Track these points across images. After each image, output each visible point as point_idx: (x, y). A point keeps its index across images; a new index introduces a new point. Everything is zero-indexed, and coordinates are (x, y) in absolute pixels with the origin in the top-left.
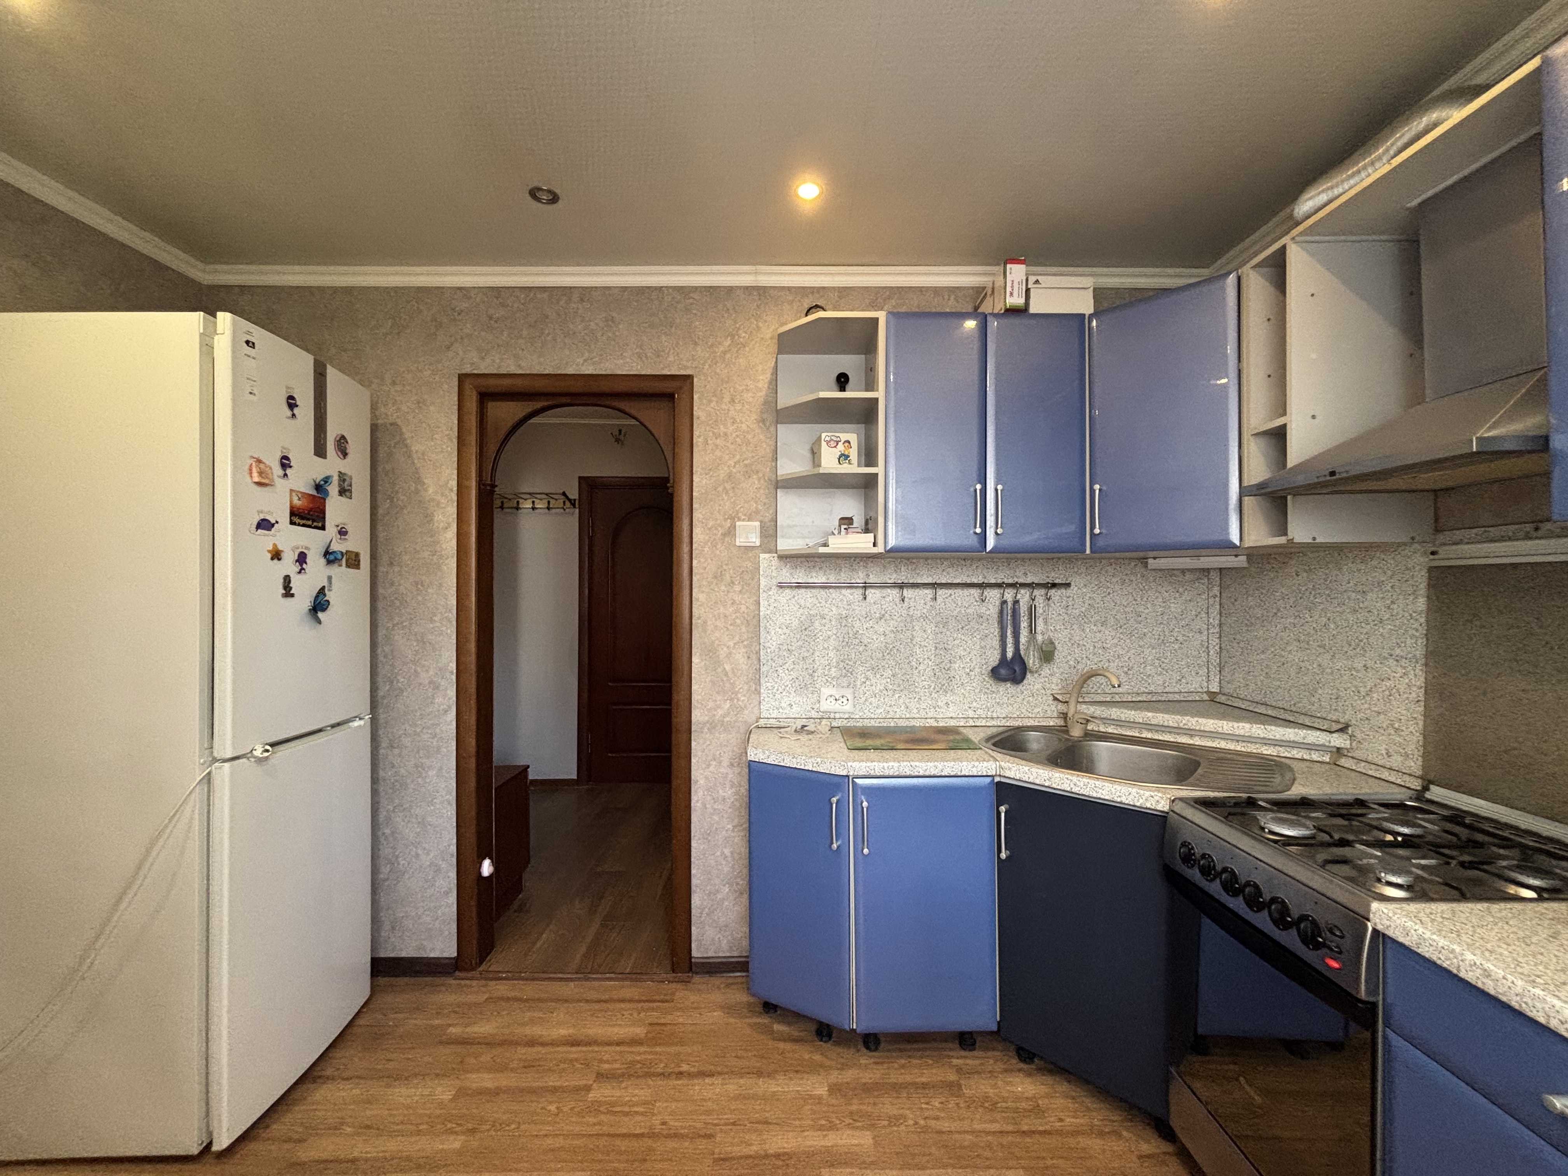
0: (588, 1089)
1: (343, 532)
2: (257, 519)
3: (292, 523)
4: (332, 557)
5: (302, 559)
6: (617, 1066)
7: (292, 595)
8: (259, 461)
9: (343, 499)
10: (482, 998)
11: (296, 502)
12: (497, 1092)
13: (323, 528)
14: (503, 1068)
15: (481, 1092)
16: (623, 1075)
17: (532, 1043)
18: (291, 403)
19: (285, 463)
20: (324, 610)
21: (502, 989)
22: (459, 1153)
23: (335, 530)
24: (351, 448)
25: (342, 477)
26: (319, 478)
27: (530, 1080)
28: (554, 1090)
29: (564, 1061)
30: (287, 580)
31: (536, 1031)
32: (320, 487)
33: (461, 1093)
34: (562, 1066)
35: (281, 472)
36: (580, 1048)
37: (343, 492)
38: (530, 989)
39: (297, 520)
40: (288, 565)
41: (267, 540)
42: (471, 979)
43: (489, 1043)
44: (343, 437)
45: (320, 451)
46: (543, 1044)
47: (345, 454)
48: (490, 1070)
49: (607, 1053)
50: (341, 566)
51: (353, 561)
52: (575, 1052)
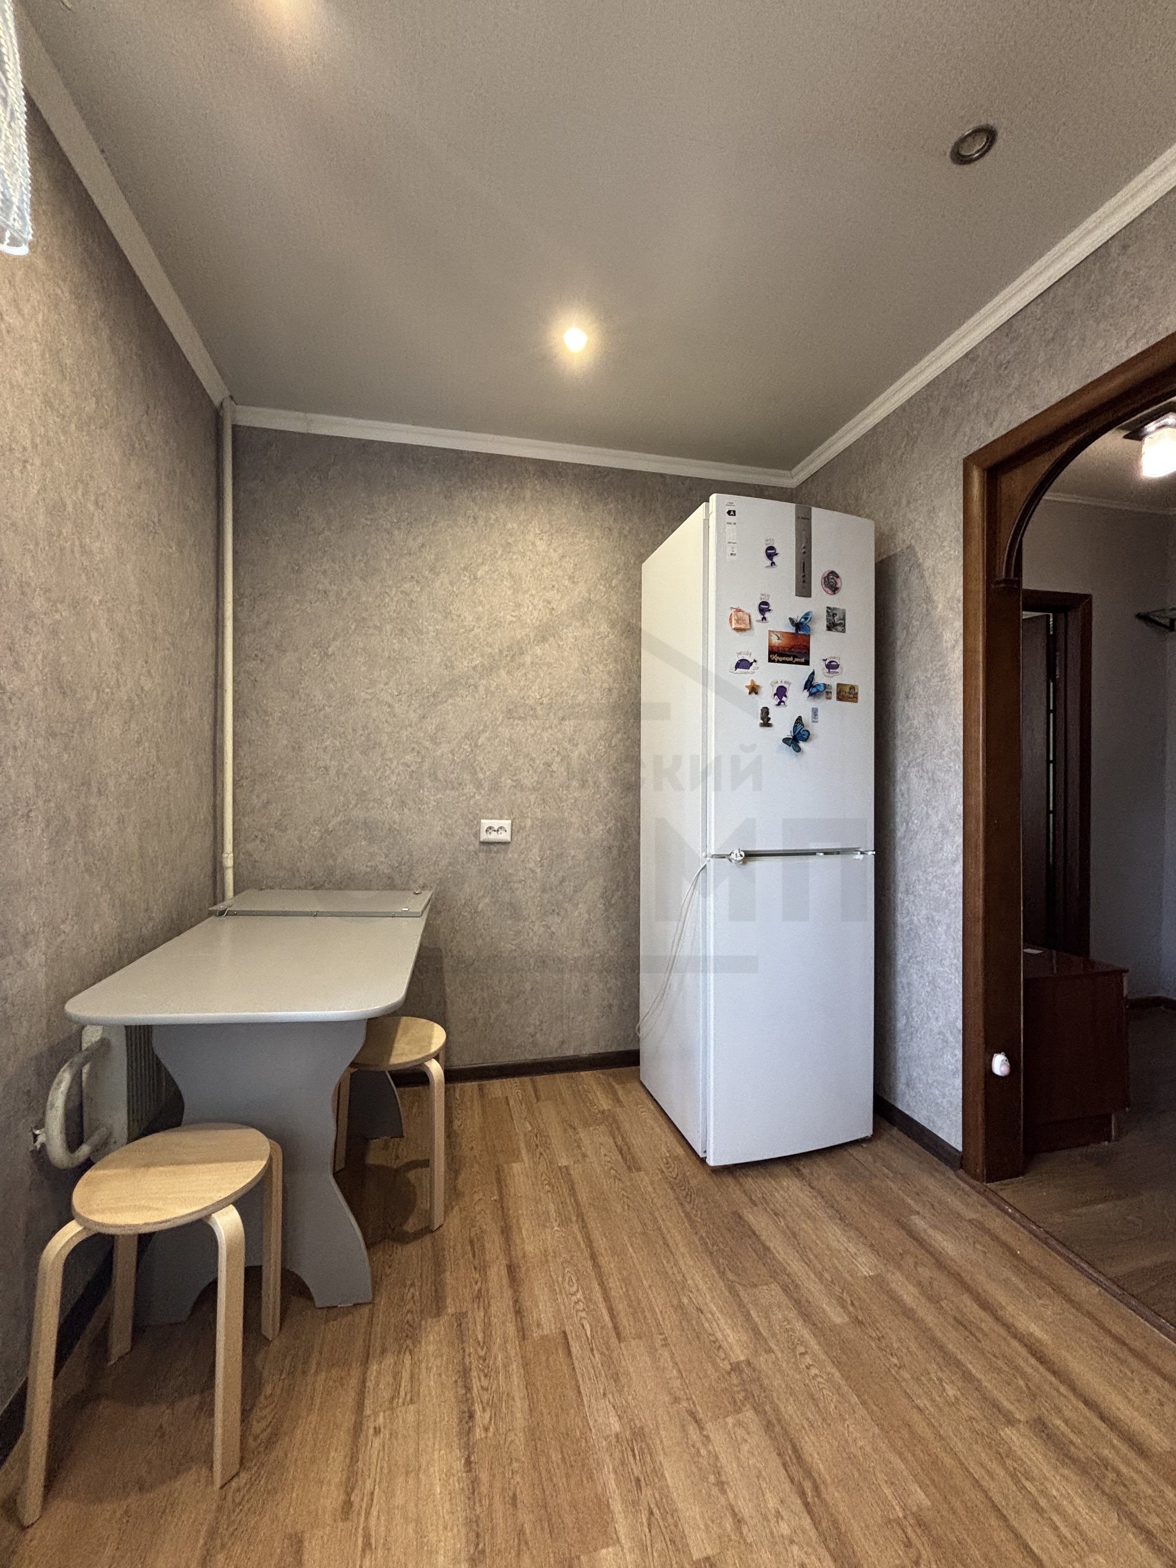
0: (1010, 1421)
1: (832, 666)
2: (737, 659)
3: (770, 660)
4: (814, 690)
5: (781, 692)
6: (1077, 1441)
7: (769, 725)
8: (738, 610)
9: (834, 634)
10: (971, 1215)
11: (775, 641)
12: (908, 1313)
13: (807, 663)
14: (934, 1300)
15: (895, 1298)
16: (1075, 1461)
17: (985, 1305)
18: (771, 553)
19: (764, 608)
20: (805, 740)
21: (997, 1223)
22: (833, 1328)
23: (823, 664)
24: (844, 583)
25: (831, 612)
26: (798, 616)
27: (952, 1340)
28: (968, 1377)
29: (1009, 1362)
30: (765, 712)
31: (1000, 1296)
32: (801, 626)
33: (878, 1281)
34: (1000, 1363)
35: (760, 617)
36: (1041, 1369)
37: (831, 627)
38: (1030, 1250)
39: (776, 657)
40: (767, 698)
41: (745, 678)
42: (973, 1187)
43: (939, 1262)
44: (833, 573)
45: (804, 588)
46: (997, 1319)
47: (834, 589)
48: (919, 1284)
49: (1073, 1408)
50: (830, 698)
51: (847, 694)
52: (1029, 1365)
